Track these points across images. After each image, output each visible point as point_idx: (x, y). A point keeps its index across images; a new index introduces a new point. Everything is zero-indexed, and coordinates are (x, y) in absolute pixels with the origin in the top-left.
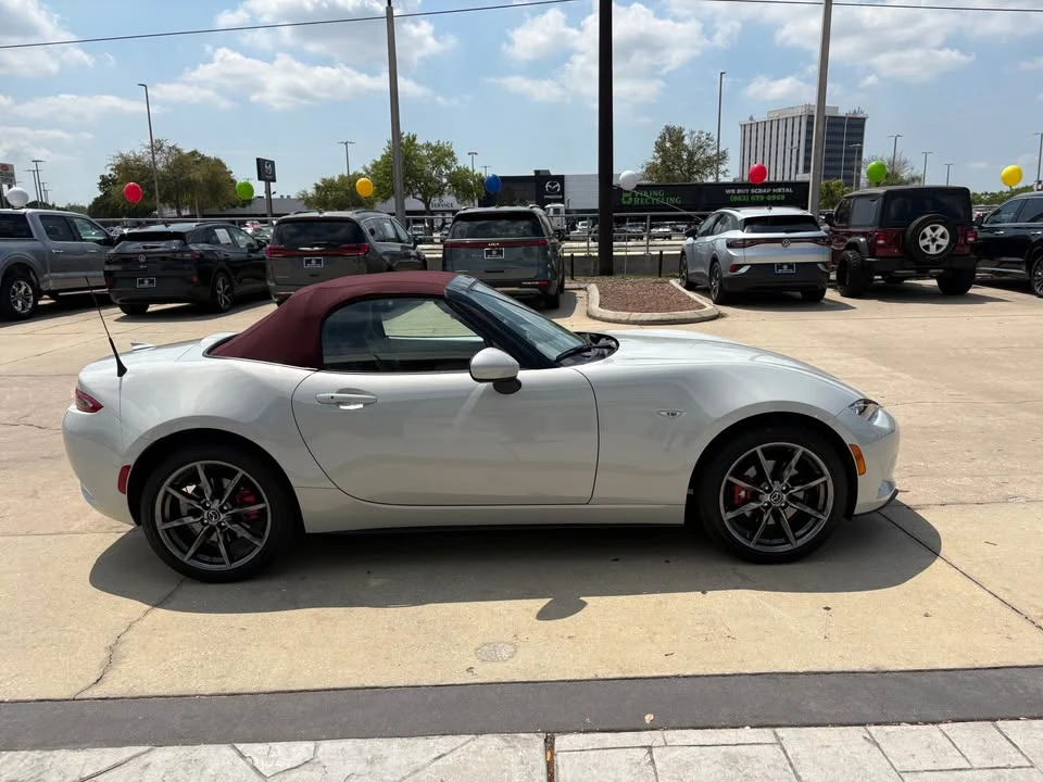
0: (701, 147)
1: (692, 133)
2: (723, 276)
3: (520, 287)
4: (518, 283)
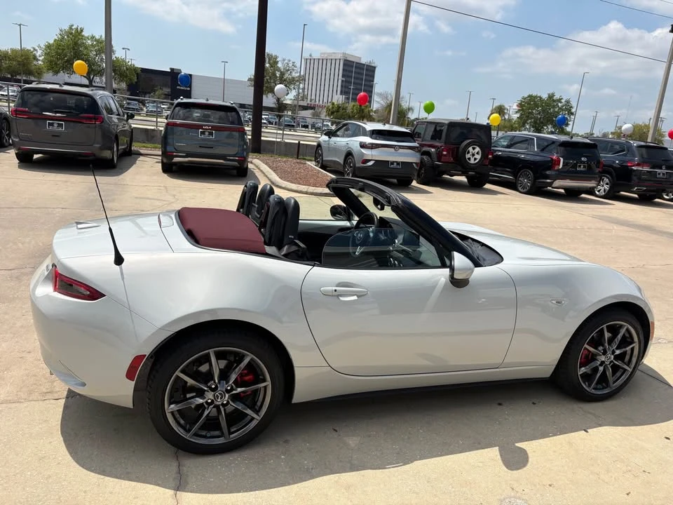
0: (288, 70)
1: (284, 60)
2: (357, 165)
3: (225, 160)
4: (223, 157)
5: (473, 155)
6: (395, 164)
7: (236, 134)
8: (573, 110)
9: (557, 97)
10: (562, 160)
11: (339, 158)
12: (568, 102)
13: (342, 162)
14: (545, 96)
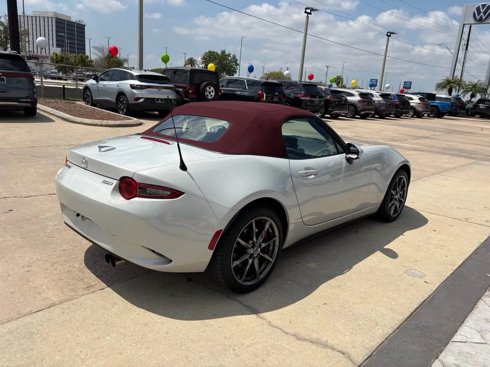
2: (130, 103)
3: (18, 102)
4: (17, 100)
5: (210, 93)
6: (160, 100)
7: (25, 79)
8: (238, 62)
9: (227, 53)
10: (265, 94)
11: (112, 98)
12: (234, 56)
13: (114, 101)
14: (219, 52)
